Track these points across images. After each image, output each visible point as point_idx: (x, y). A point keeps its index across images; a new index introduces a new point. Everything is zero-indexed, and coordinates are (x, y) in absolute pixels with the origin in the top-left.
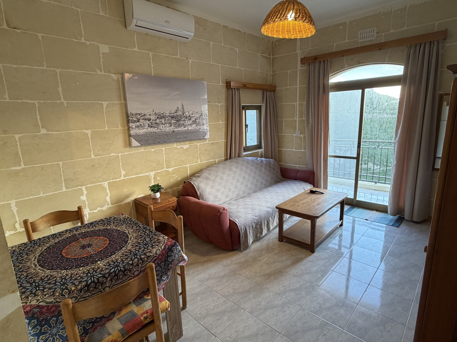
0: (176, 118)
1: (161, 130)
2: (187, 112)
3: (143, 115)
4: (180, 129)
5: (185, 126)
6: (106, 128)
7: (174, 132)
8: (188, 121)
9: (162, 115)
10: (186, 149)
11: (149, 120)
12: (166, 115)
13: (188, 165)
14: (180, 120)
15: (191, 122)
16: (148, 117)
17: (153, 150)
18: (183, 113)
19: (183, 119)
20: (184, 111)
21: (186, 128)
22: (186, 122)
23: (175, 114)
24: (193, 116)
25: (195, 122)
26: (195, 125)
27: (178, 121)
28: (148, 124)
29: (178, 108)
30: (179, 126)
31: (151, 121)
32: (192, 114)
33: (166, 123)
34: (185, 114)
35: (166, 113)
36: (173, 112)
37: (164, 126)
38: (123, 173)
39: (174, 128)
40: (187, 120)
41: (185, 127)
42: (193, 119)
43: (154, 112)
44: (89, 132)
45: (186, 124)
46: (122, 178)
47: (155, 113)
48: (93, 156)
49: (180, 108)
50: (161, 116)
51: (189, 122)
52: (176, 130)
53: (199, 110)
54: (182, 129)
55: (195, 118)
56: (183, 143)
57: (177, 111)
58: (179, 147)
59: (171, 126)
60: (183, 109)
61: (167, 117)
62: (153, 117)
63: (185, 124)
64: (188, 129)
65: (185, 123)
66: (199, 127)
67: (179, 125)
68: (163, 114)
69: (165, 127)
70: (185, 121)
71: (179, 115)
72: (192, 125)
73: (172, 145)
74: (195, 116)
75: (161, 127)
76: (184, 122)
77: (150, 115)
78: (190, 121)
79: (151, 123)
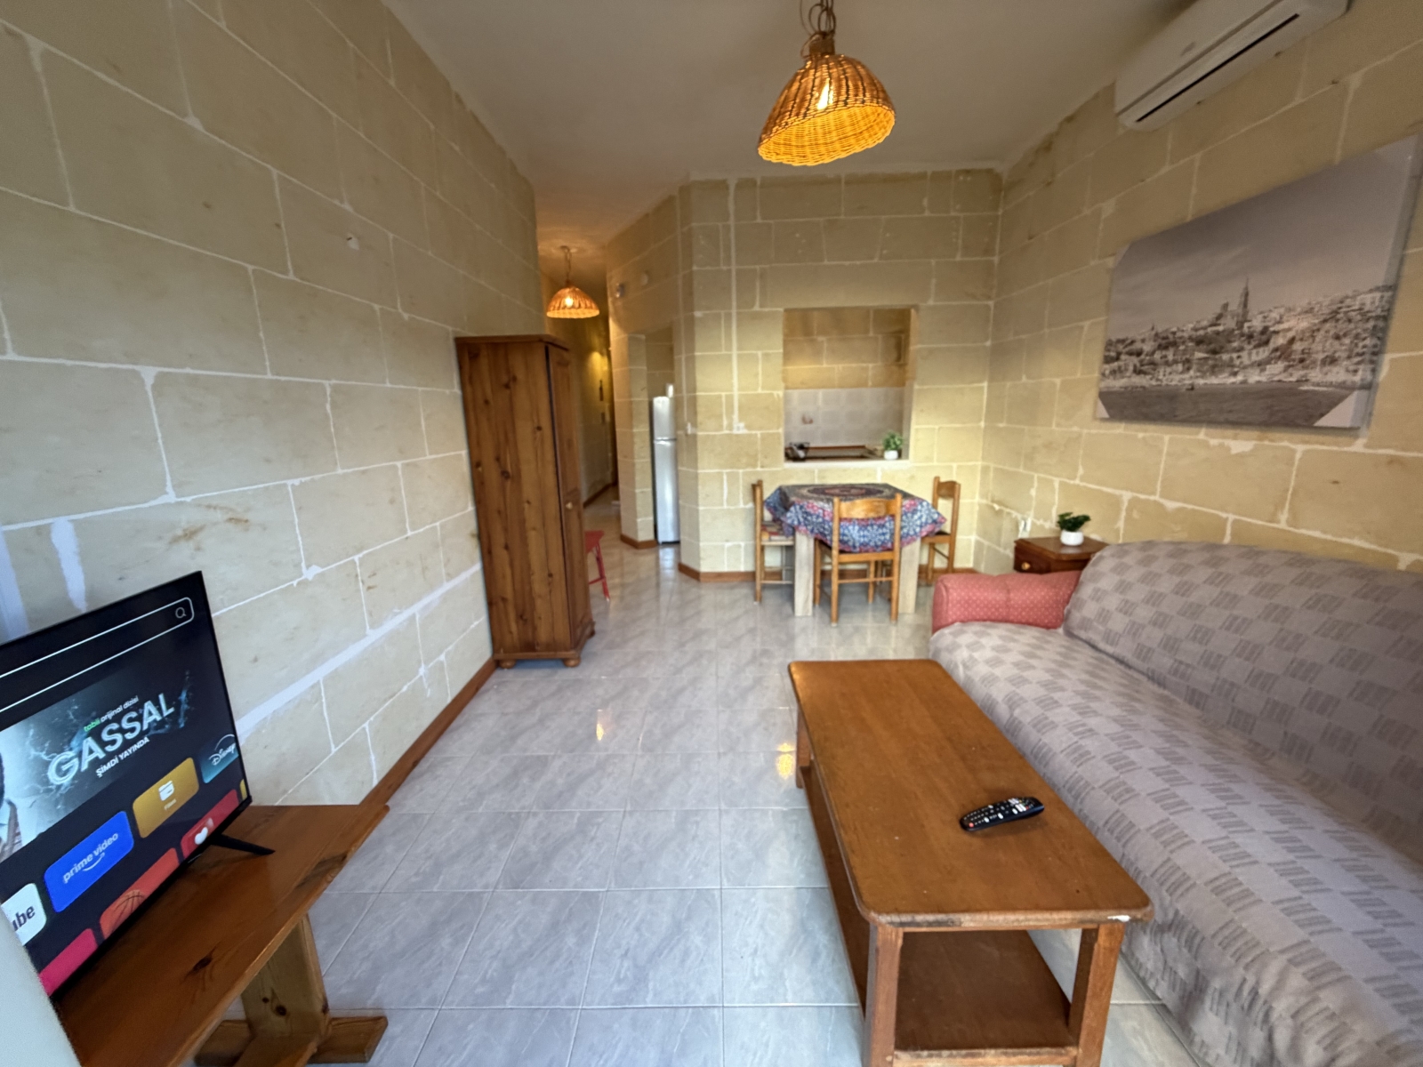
0: (1210, 343)
1: (1159, 383)
2: (1260, 317)
3: (1129, 341)
4: (1214, 380)
5: (1236, 369)
6: (1079, 375)
7: (1192, 389)
8: (1254, 351)
9: (1171, 336)
10: (1242, 456)
11: (1139, 354)
12: (1181, 338)
13: (1231, 517)
14: (1222, 348)
15: (1263, 353)
16: (1138, 346)
17: (1141, 435)
18: (1240, 325)
19: (1235, 344)
20: (1245, 313)
21: (1240, 378)
22: (1244, 354)
23: (1210, 330)
24: (1281, 327)
25: (1283, 353)
26: (1281, 365)
27: (1214, 352)
28: (1135, 366)
29: (1225, 306)
30: (1214, 370)
31: (1142, 357)
32: (1280, 322)
33: (1176, 362)
34: (1246, 325)
35: (1183, 331)
36: (1205, 323)
37: (1168, 370)
38: (1081, 471)
39: (1197, 377)
40: (1251, 347)
41: (1235, 374)
42: (1280, 341)
43: (1153, 333)
44: (1058, 381)
45: (1241, 363)
46: (1077, 482)
47: (1157, 335)
48: (1054, 427)
49: (1235, 306)
50: (1166, 342)
51: (1257, 353)
52: (1201, 382)
53: (1321, 299)
54: (1224, 380)
55: (1290, 335)
56: (1230, 432)
57: (1219, 317)
58: (1214, 442)
59: (1189, 369)
60: (1245, 305)
61: (1183, 343)
62: (1147, 347)
63: (1237, 362)
64: (1244, 382)
65: (1239, 357)
66: (1302, 373)
67: (1214, 367)
68: (1174, 333)
69: (1170, 373)
70: (1241, 349)
71: (1224, 331)
72: (1268, 367)
73: (1194, 429)
74: (1289, 329)
75: (1161, 373)
76: (1235, 355)
77: (1143, 341)
78: (1261, 350)
79: (1141, 362)
